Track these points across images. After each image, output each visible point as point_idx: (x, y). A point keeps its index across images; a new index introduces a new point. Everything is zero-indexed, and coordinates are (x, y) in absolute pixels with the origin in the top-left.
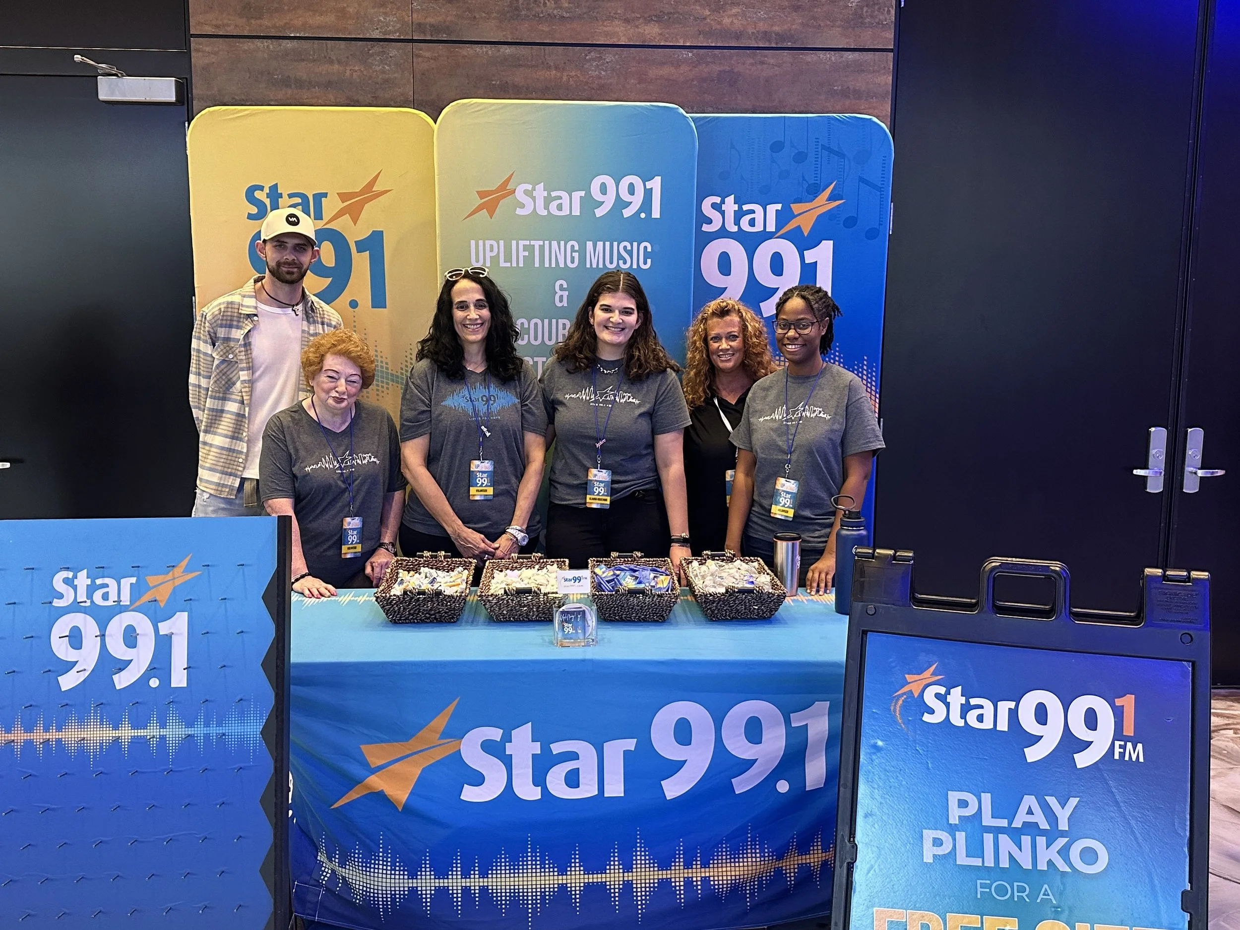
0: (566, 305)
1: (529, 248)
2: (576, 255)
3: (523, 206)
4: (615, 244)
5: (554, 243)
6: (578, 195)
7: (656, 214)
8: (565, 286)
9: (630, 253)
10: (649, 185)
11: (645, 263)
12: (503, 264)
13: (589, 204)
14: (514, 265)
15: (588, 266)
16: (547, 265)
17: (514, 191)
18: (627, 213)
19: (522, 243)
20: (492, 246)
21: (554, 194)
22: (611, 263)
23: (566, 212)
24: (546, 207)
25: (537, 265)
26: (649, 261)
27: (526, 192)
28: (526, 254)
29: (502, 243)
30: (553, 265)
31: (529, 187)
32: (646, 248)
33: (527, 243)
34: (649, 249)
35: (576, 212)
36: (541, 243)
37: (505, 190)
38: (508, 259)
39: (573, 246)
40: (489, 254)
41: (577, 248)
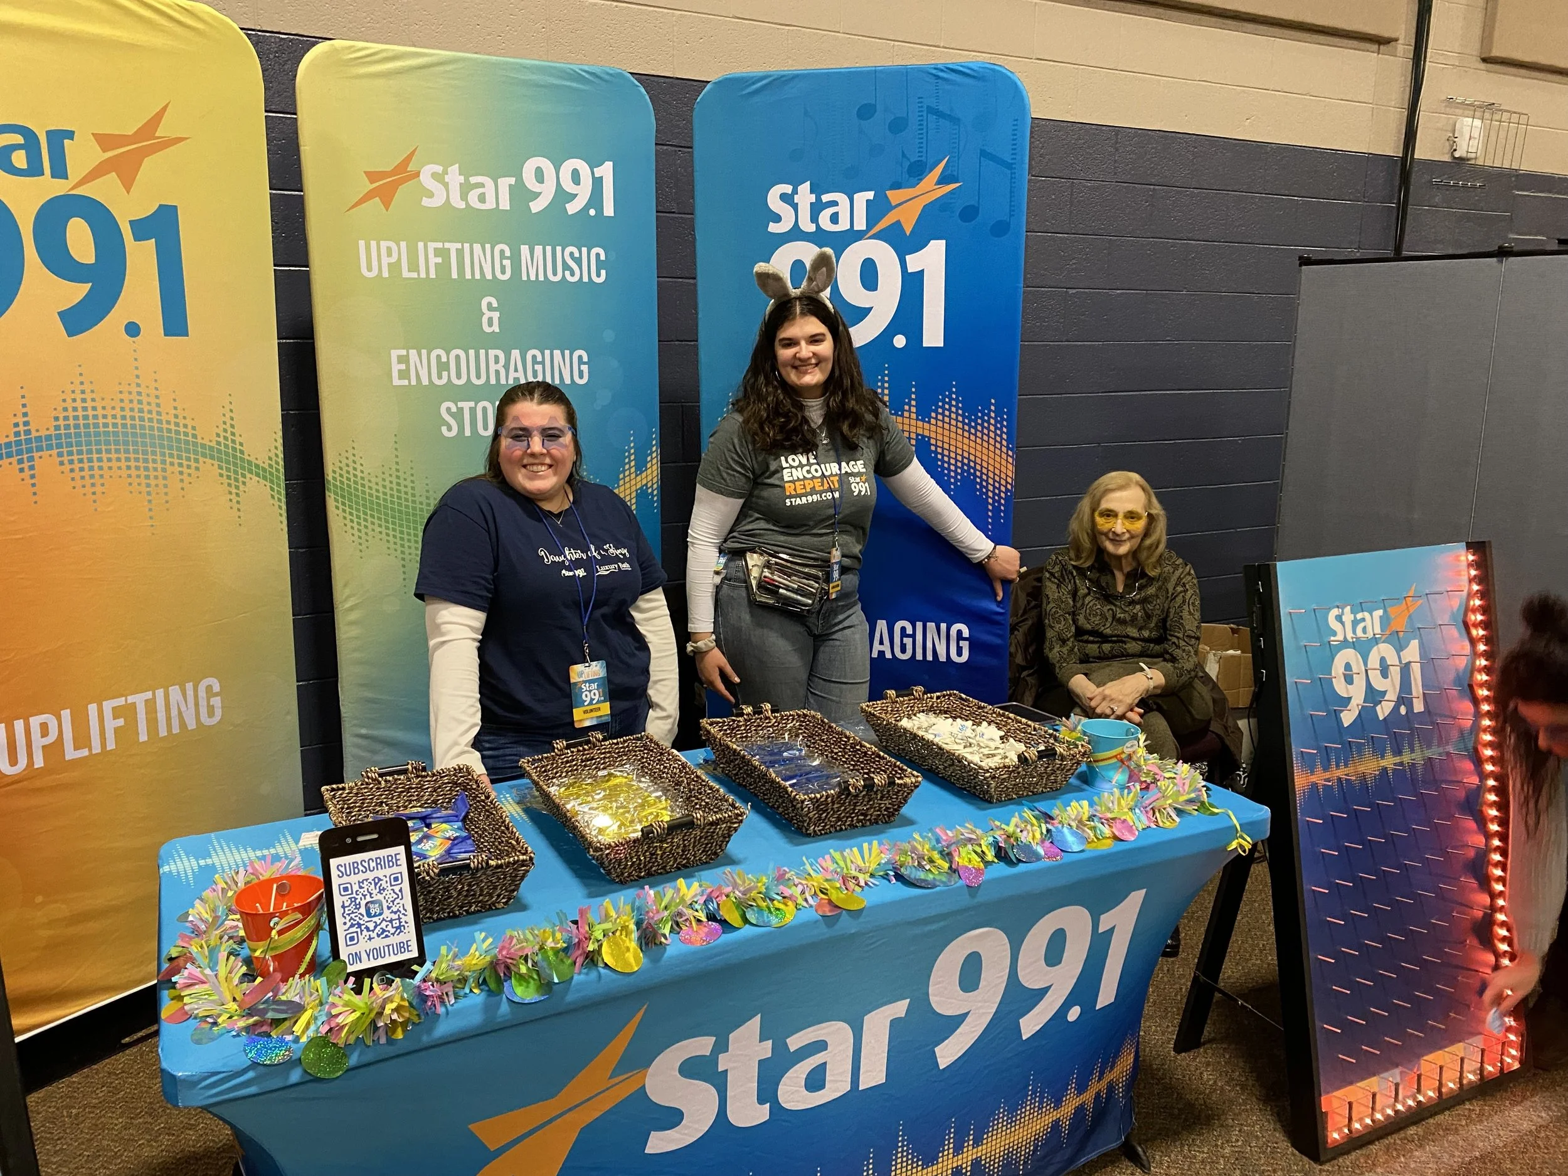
0: (497, 330)
1: (442, 253)
2: (507, 263)
3: (431, 195)
4: (559, 249)
5: (477, 247)
6: (506, 182)
7: (609, 210)
8: (495, 304)
9: (578, 261)
10: (598, 172)
11: (598, 275)
12: (406, 274)
13: (522, 195)
14: (423, 275)
15: (525, 278)
16: (468, 276)
17: (417, 174)
18: (573, 208)
19: (432, 245)
20: (389, 249)
21: (473, 180)
22: (555, 274)
23: (490, 204)
24: (464, 197)
25: (455, 276)
26: (603, 272)
27: (435, 176)
28: (439, 260)
29: (403, 244)
30: (478, 276)
31: (439, 169)
32: (598, 255)
33: (440, 245)
34: (603, 257)
35: (505, 205)
36: (459, 246)
37: (404, 173)
38: (413, 266)
39: (502, 252)
40: (385, 261)
41: (508, 254)
